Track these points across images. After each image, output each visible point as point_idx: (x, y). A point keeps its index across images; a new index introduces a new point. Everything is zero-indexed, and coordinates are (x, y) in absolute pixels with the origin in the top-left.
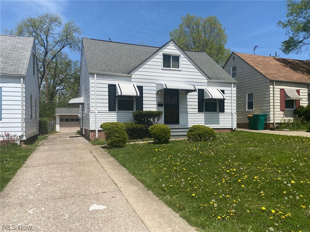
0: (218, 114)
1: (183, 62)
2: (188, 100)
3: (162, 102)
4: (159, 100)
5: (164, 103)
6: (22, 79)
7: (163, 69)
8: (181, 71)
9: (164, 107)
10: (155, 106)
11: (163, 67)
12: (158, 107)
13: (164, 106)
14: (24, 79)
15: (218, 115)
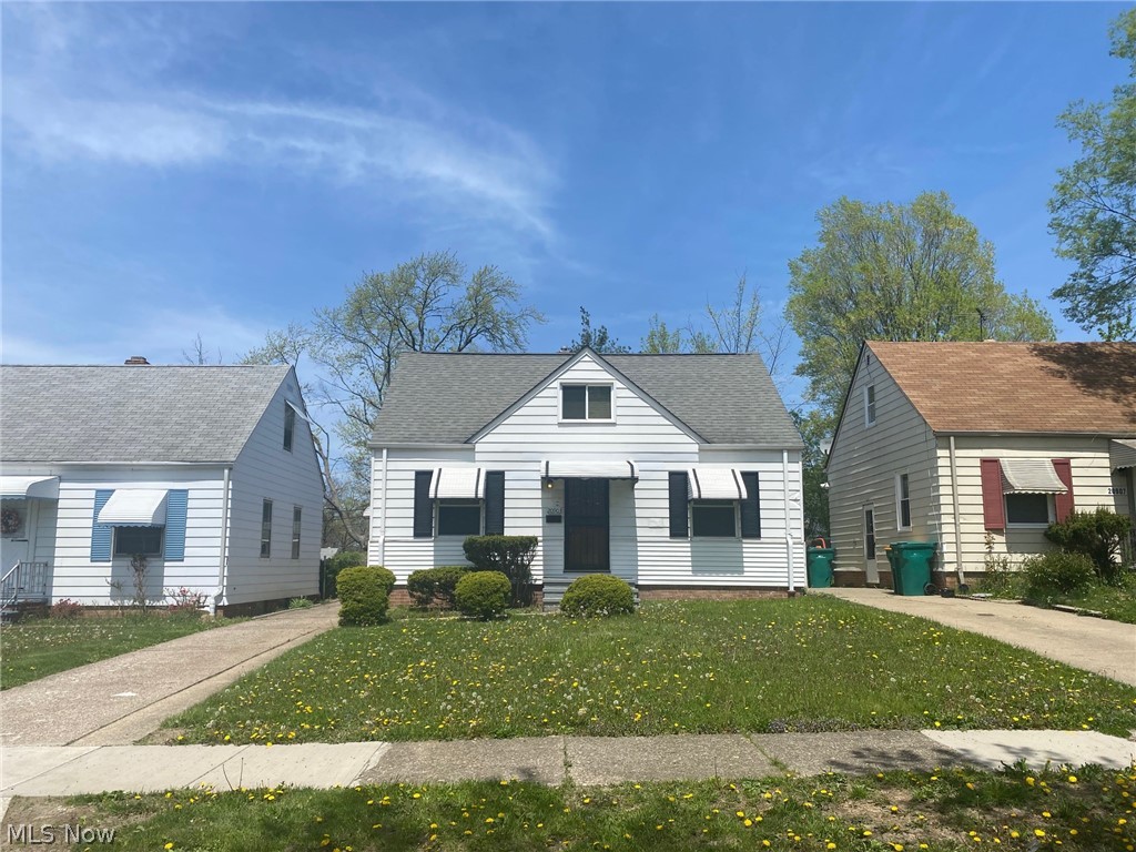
0: (737, 542)
1: (621, 402)
2: (638, 503)
3: (560, 509)
4: (551, 505)
5: (563, 515)
6: (226, 471)
7: (560, 424)
8: (614, 424)
9: (563, 524)
10: (540, 522)
11: (564, 418)
12: (547, 525)
13: (563, 520)
14: (230, 469)
15: (739, 545)
